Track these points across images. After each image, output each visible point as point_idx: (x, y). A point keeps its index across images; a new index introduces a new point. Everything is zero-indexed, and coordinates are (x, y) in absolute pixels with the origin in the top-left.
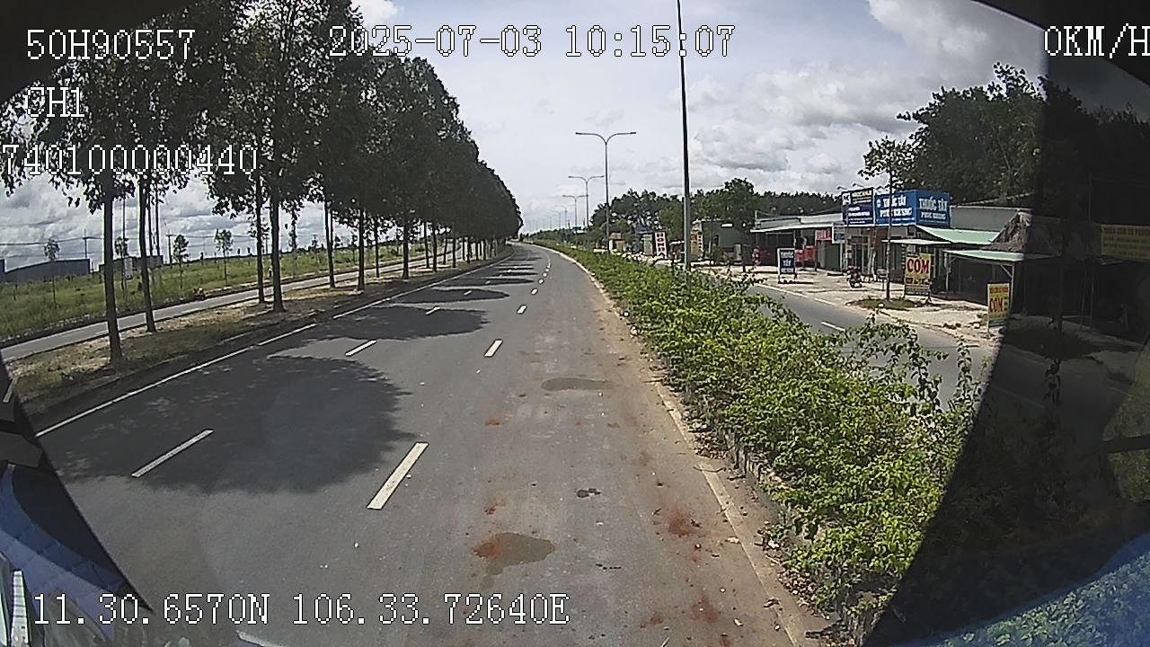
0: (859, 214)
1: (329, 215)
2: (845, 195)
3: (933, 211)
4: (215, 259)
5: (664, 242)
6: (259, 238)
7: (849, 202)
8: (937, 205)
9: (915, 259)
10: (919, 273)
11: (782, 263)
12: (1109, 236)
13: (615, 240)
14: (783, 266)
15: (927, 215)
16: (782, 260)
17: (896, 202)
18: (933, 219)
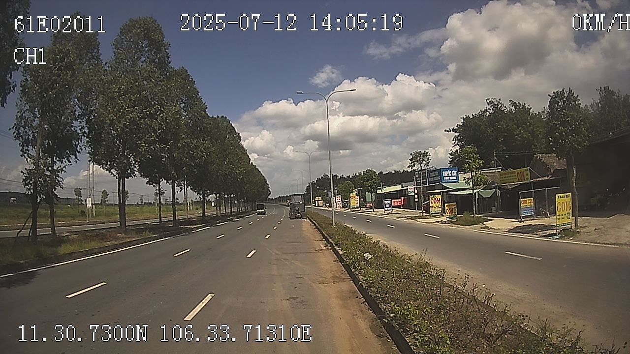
2: (416, 173)
3: (450, 176)
5: (340, 200)
7: (417, 176)
8: (451, 173)
9: (434, 198)
10: (436, 204)
11: (386, 206)
12: (502, 176)
13: (318, 201)
14: (386, 207)
15: (447, 178)
16: (385, 204)
17: (435, 174)
18: (450, 180)
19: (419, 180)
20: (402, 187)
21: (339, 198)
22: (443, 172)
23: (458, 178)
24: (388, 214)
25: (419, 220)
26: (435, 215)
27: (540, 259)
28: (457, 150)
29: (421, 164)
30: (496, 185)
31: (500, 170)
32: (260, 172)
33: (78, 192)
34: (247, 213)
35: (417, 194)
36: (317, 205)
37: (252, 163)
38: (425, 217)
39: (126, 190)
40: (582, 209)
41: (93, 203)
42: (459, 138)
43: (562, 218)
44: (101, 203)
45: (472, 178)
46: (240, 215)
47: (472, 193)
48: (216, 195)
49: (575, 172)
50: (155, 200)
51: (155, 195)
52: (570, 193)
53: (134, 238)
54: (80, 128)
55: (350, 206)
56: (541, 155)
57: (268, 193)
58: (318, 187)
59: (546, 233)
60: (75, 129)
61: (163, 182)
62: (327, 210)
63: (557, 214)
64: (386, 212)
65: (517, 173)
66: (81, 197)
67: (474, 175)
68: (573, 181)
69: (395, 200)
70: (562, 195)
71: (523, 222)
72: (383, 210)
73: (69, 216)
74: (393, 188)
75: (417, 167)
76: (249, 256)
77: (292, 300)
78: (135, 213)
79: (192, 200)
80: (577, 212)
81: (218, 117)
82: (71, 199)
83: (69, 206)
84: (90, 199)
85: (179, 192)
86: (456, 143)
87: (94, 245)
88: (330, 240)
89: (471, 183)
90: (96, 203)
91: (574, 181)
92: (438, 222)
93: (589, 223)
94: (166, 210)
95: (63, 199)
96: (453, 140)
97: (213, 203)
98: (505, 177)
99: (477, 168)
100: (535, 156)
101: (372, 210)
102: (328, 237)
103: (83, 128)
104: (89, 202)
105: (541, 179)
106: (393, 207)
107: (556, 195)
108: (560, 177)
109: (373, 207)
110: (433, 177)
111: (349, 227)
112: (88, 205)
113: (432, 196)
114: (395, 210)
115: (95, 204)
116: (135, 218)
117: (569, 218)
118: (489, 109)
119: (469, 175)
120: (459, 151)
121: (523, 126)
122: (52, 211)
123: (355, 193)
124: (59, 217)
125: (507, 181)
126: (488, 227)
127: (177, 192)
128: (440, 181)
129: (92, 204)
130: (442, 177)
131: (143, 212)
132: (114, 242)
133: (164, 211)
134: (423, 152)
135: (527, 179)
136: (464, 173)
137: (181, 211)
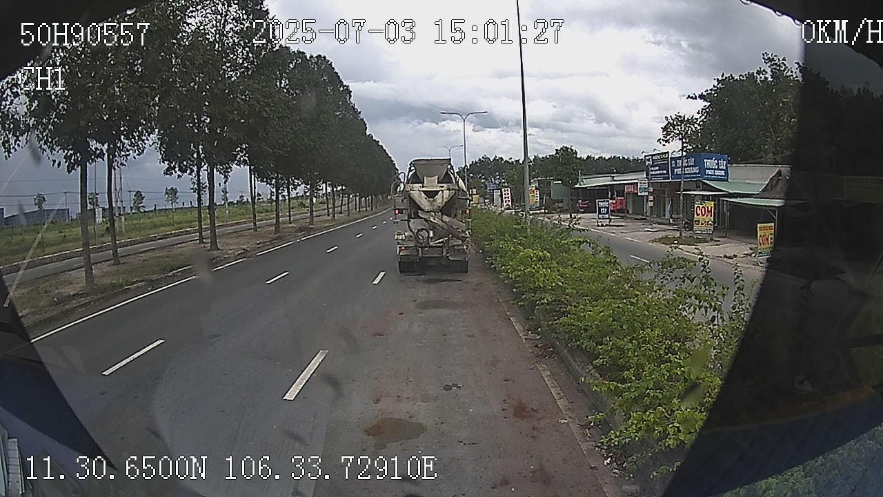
0: (659, 172)
1: (253, 176)
2: (647, 158)
3: (715, 169)
4: (166, 209)
5: (510, 195)
6: (199, 194)
7: (651, 163)
9: (701, 206)
10: (705, 217)
11: (599, 210)
14: (600, 213)
15: (710, 172)
16: (600, 208)
17: (687, 163)
18: (714, 175)
19: (652, 171)
21: (507, 192)
22: (705, 160)
110: (686, 167)
123: (534, 185)
128: (700, 175)
130: (703, 169)
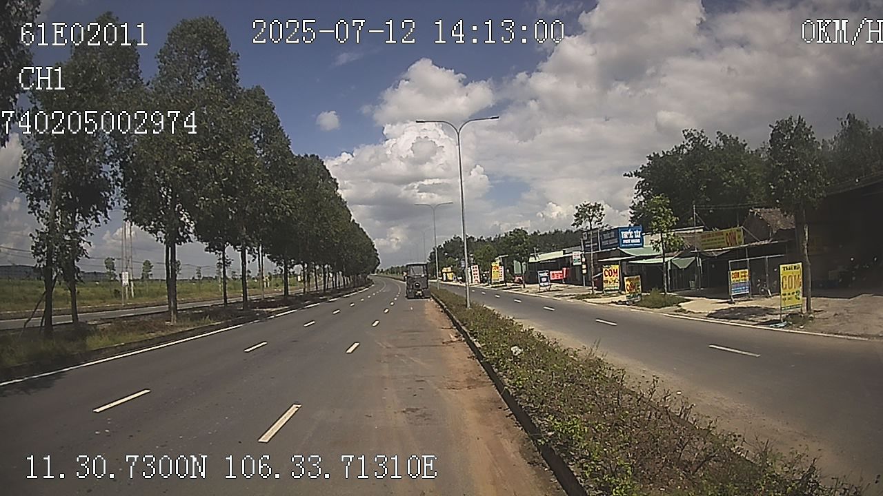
3: (631, 239)
5: (478, 272)
7: (586, 238)
8: (633, 234)
9: (608, 270)
10: (612, 277)
11: (541, 280)
12: (704, 239)
13: (446, 273)
14: (541, 282)
16: (541, 278)
17: (610, 235)
18: (631, 243)
19: (588, 244)
20: (564, 253)
21: (475, 269)
22: (622, 233)
23: (642, 241)
24: (545, 291)
25: (588, 300)
26: (610, 292)
27: (758, 356)
28: (641, 202)
29: (590, 221)
30: (696, 251)
31: (701, 230)
32: (365, 233)
33: (110, 264)
34: (347, 289)
35: (585, 263)
36: (445, 279)
37: (354, 220)
38: (597, 296)
39: (177, 259)
40: (816, 286)
41: (131, 278)
42: (644, 185)
43: (789, 299)
44: (142, 278)
45: (662, 241)
46: (337, 292)
47: (662, 261)
48: (303, 265)
49: (807, 234)
50: (218, 274)
51: (218, 267)
52: (800, 264)
53: (188, 327)
54: (112, 173)
55: (491, 280)
56: (759, 210)
57: (375, 261)
58: (446, 254)
59: (766, 319)
60: (104, 175)
61: (229, 248)
62: (458, 286)
63: (782, 293)
64: (541, 288)
65: (725, 234)
66: (114, 270)
67: (666, 236)
68: (804, 246)
69: (555, 272)
70: (788, 266)
71: (734, 303)
72: (538, 285)
73: (97, 298)
74: (552, 255)
75: (585, 225)
76: (350, 351)
77: (409, 412)
78: (189, 293)
79: (269, 273)
80: (810, 290)
81: (306, 156)
82: (100, 273)
83: (97, 283)
84: (127, 273)
85: (251, 262)
86: (640, 192)
87: (132, 337)
88: (463, 327)
89: (661, 248)
90: (135, 278)
91: (806, 247)
92: (615, 303)
93: (827, 305)
94: (233, 287)
95: (89, 273)
96: (636, 188)
97: (299, 277)
98: (708, 240)
99: (668, 228)
100: (751, 210)
101: (522, 286)
102: (460, 324)
103: (116, 173)
104: (125, 277)
105: (758, 244)
106: (552, 281)
107: (781, 266)
108: (786, 241)
109: (524, 282)
110: (608, 239)
111: (489, 310)
112: (124, 282)
113: (607, 266)
114: (554, 285)
115: (134, 280)
116: (190, 298)
117: (799, 299)
118: (687, 144)
119: (657, 237)
120: (643, 203)
121: (735, 168)
122: (73, 291)
123: (498, 262)
124: (84, 299)
125: (710, 246)
126: (685, 310)
127: (249, 262)
128: (618, 244)
129: (130, 281)
130: (621, 240)
131: (200, 291)
132: (160, 333)
133: (230, 288)
134: (593, 205)
135: (740, 243)
136: (652, 235)
137: (254, 288)
